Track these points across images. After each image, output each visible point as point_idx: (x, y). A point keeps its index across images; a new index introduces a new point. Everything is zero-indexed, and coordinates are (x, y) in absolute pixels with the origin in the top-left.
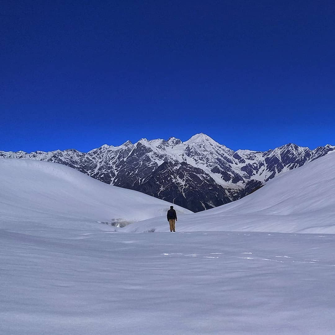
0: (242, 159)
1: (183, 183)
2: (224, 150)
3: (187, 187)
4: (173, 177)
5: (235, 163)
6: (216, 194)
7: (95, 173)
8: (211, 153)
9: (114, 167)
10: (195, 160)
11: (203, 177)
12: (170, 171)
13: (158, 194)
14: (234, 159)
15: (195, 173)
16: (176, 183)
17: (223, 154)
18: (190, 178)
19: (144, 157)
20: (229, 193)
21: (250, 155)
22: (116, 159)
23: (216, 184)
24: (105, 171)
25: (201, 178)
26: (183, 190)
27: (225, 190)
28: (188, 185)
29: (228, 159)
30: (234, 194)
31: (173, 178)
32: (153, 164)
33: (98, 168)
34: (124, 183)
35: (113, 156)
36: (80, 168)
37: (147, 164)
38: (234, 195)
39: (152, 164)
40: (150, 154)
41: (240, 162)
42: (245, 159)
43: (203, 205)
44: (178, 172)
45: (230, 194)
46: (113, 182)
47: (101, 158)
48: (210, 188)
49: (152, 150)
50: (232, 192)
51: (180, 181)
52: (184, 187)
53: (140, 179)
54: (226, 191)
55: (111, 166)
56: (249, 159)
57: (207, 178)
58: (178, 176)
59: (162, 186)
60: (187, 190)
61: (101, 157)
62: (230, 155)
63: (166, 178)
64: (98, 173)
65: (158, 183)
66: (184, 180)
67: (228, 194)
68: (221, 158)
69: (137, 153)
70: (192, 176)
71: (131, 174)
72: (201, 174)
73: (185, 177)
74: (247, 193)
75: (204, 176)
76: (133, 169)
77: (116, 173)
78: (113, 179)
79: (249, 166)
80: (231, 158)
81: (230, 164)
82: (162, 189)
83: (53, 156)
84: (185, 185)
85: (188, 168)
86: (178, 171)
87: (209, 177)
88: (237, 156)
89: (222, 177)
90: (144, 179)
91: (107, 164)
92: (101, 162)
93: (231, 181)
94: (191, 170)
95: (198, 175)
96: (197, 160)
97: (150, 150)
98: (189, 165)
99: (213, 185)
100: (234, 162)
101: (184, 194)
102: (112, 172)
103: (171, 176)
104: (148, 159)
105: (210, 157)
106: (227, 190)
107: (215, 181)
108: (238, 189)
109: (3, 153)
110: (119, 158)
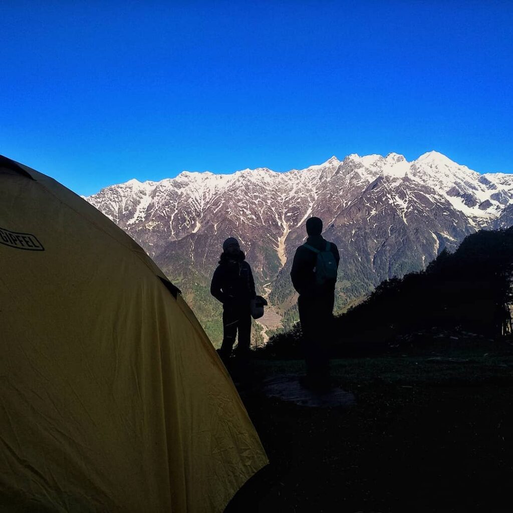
0: (491, 184)
1: (405, 206)
2: (464, 173)
3: (410, 210)
4: (389, 196)
5: (482, 190)
6: (454, 221)
7: (290, 197)
8: (447, 176)
9: (314, 190)
10: (424, 180)
11: (435, 198)
12: (387, 189)
13: (368, 219)
14: (480, 184)
15: (422, 193)
16: (394, 205)
17: (464, 178)
18: (415, 199)
19: (352, 174)
20: (474, 222)
21: (505, 179)
22: (317, 180)
23: (455, 209)
24: (303, 194)
25: (431, 199)
26: (403, 215)
27: (468, 218)
28: (412, 207)
29: (471, 184)
30: (483, 224)
31: (390, 198)
32: (364, 182)
33: (294, 191)
34: (324, 207)
35: (313, 176)
36: (273, 191)
37: (355, 182)
38: (482, 226)
39: (362, 182)
40: (360, 171)
41: (488, 189)
42: (496, 184)
43: (434, 236)
44: (397, 191)
45: (476, 225)
46: (311, 207)
47: (298, 179)
48: (445, 213)
49: (363, 166)
50: (480, 222)
51: (400, 202)
52: (406, 210)
53: (345, 202)
54: (470, 220)
55: (310, 188)
56: (502, 184)
57: (440, 200)
58: (397, 196)
59: (375, 209)
60: (410, 214)
61: (299, 177)
62: (473, 178)
63: (379, 199)
64: (293, 198)
65: (368, 205)
66: (406, 201)
67: (473, 224)
68: (461, 182)
69: (344, 171)
70: (418, 196)
71: (334, 196)
72: (431, 195)
73: (408, 197)
74: (503, 223)
75: (436, 196)
76: (337, 191)
77: (316, 197)
78: (311, 204)
79: (502, 193)
80: (475, 183)
81: (474, 191)
82: (373, 212)
83: (241, 176)
84: (408, 208)
85: (413, 186)
86: (397, 188)
87: (443, 200)
88: (484, 181)
89: (463, 201)
90: (350, 202)
91: (306, 186)
92: (298, 184)
93: (477, 206)
94: (416, 188)
95: (427, 196)
96: (427, 181)
97: (360, 166)
98: (414, 181)
99: (449, 210)
100: (479, 189)
101: (405, 220)
102: (311, 196)
103: (387, 195)
104: (357, 176)
105: (444, 179)
106: (471, 218)
107: (452, 205)
108: (488, 218)
109: (187, 174)
110: (320, 179)
